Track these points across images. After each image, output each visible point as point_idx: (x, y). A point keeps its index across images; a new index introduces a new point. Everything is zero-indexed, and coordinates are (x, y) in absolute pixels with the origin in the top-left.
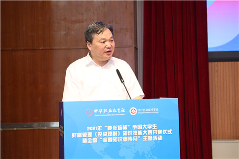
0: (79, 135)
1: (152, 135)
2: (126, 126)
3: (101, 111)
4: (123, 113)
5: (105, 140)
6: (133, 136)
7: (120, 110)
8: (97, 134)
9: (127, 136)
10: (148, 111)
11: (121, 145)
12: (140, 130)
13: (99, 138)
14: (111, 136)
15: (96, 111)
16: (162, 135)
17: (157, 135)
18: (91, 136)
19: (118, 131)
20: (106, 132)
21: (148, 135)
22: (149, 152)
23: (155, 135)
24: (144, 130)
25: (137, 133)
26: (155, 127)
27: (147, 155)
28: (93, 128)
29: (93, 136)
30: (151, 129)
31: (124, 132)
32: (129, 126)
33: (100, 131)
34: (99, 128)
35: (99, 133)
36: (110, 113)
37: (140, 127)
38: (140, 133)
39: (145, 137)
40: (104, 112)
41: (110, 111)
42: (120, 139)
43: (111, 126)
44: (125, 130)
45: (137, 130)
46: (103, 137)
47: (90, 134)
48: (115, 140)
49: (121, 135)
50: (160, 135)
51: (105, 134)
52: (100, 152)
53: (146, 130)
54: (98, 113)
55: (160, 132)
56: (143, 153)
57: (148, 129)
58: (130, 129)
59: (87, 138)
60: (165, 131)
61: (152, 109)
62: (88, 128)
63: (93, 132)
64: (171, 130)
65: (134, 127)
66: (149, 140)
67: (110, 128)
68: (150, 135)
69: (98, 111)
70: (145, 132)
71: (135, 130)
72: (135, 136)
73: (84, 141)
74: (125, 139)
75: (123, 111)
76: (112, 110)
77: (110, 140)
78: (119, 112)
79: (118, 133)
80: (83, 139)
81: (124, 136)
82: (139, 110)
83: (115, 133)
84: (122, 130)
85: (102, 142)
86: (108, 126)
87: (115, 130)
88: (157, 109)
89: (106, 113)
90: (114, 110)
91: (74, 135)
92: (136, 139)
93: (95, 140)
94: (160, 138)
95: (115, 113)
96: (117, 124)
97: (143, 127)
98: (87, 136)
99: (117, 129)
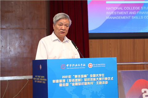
0: (57, 81)
1: (102, 81)
2: (86, 75)
3: (71, 65)
4: (84, 67)
5: (73, 84)
7: (83, 65)
8: (68, 80)
9: (87, 81)
10: (99, 65)
11: (83, 87)
13: (69, 83)
14: (77, 81)
15: (68, 65)
16: (107, 80)
17: (105, 81)
18: (64, 82)
21: (99, 81)
22: (100, 92)
23: (103, 80)
24: (97, 78)
25: (93, 80)
26: (103, 75)
27: (99, 93)
28: (66, 77)
29: (66, 82)
30: (101, 77)
31: (85, 79)
32: (88, 75)
33: (70, 78)
34: (70, 76)
35: (69, 80)
36: (76, 67)
37: (94, 75)
38: (94, 79)
41: (76, 65)
42: (82, 84)
43: (77, 75)
44: (85, 78)
45: (93, 78)
46: (72, 82)
47: (64, 80)
48: (80, 84)
49: (83, 81)
50: (106, 81)
51: (73, 80)
52: (70, 92)
54: (69, 67)
55: (106, 79)
56: (96, 92)
57: (99, 77)
58: (88, 77)
59: (62, 83)
60: (109, 78)
61: (102, 64)
63: (66, 79)
64: (112, 78)
65: (91, 76)
66: (100, 84)
67: (76, 76)
71: (91, 78)
72: (91, 81)
73: (61, 85)
74: (86, 83)
76: (78, 64)
77: (76, 84)
78: (82, 66)
79: (81, 80)
80: (60, 84)
81: (85, 82)
82: (94, 65)
83: (79, 80)
84: (84, 78)
85: (71, 85)
87: (79, 78)
88: (105, 64)
89: (74, 67)
91: (54, 81)
92: (92, 83)
93: (67, 84)
94: (106, 83)
95: (79, 67)
96: (81, 74)
97: (96, 76)
98: (62, 81)
99: (81, 77)
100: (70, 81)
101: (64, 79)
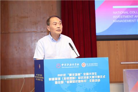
0: (53, 79)
1: (94, 79)
2: (80, 73)
3: (65, 65)
4: (78, 66)
5: (68, 82)
6: (83, 79)
7: (77, 64)
8: (63, 78)
9: (81, 79)
10: (92, 65)
11: (77, 85)
12: (87, 76)
13: (64, 81)
14: (71, 80)
15: (63, 65)
16: (100, 78)
17: (97, 79)
18: (60, 80)
19: (75, 76)
20: (68, 77)
21: (92, 79)
22: (93, 89)
23: (96, 78)
24: (90, 76)
25: (86, 78)
26: (96, 74)
28: (61, 75)
29: (61, 80)
30: (94, 75)
31: (78, 77)
32: (81, 73)
33: (65, 77)
34: (65, 75)
36: (71, 66)
37: (87, 74)
38: (88, 78)
39: (90, 80)
40: (67, 65)
41: (71, 65)
42: (76, 81)
43: (71, 74)
44: (79, 76)
45: (86, 76)
46: (67, 80)
48: (74, 82)
49: (77, 79)
51: (68, 78)
52: (65, 89)
53: (91, 76)
55: (99, 77)
56: (90, 89)
58: (82, 75)
59: (58, 81)
60: (102, 76)
61: (94, 64)
62: (58, 75)
63: (61, 77)
64: (105, 76)
65: (84, 74)
66: (93, 81)
67: (70, 75)
68: (93, 79)
69: (64, 65)
70: (90, 77)
71: (85, 76)
72: (85, 79)
73: (56, 83)
74: (79, 81)
75: (78, 65)
76: (72, 64)
77: (71, 82)
78: (76, 65)
79: (75, 78)
80: (55, 82)
81: (79, 79)
82: (87, 64)
83: (73, 78)
84: (78, 76)
85: (66, 83)
86: (70, 74)
87: (73, 76)
88: (97, 64)
89: (68, 66)
90: (73, 64)
91: (50, 79)
92: (85, 81)
93: (62, 82)
94: (99, 81)
95: (73, 66)
96: (75, 73)
97: (89, 74)
98: (58, 79)
99: (75, 75)
100: (65, 79)
101: (59, 77)
